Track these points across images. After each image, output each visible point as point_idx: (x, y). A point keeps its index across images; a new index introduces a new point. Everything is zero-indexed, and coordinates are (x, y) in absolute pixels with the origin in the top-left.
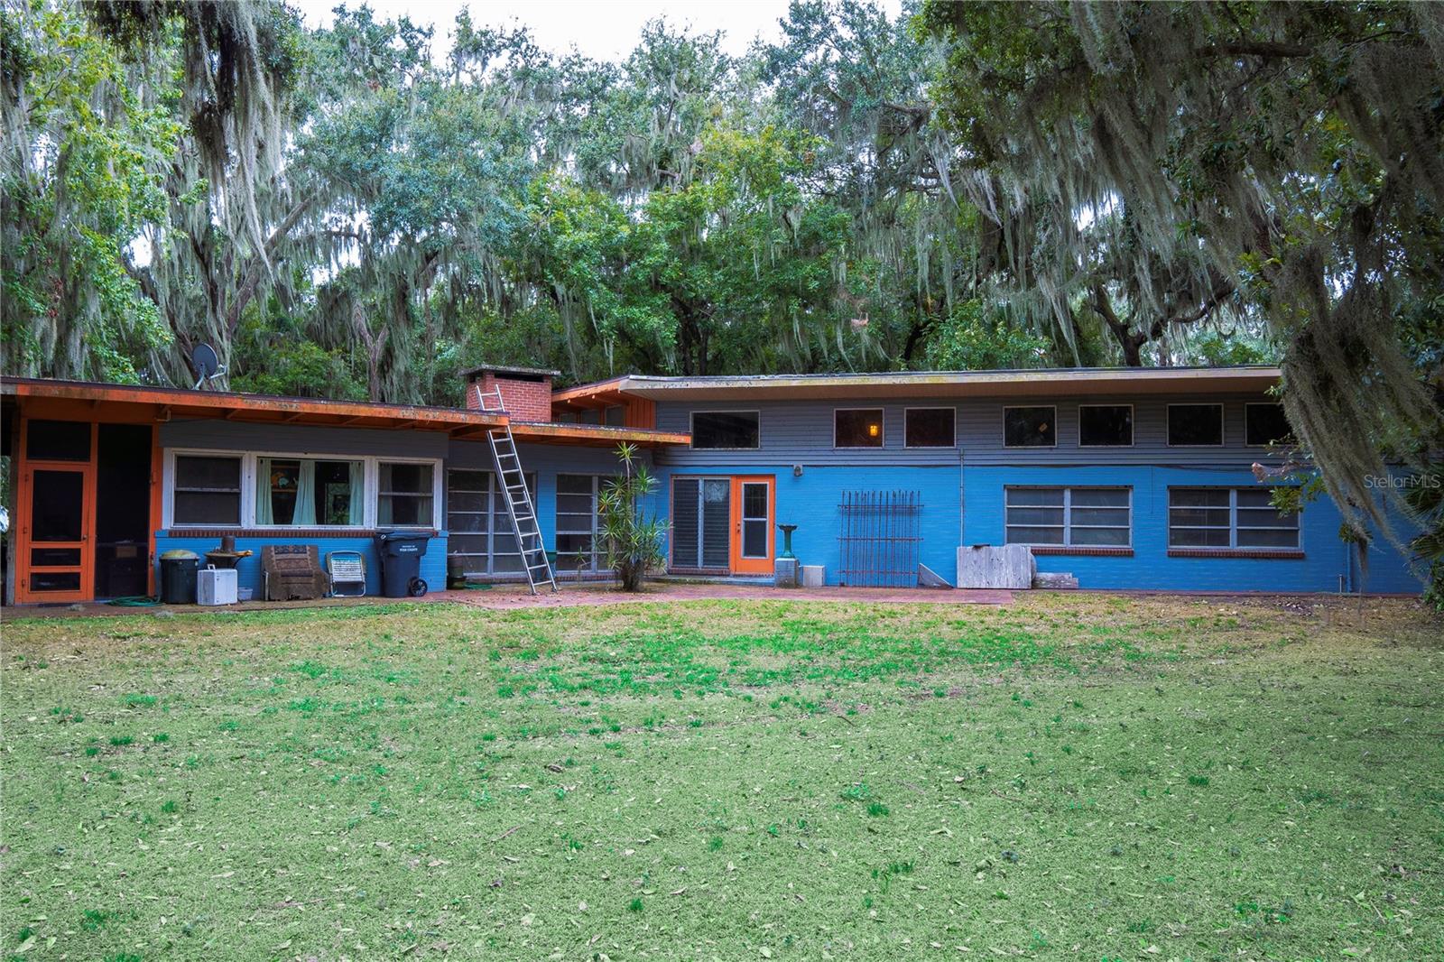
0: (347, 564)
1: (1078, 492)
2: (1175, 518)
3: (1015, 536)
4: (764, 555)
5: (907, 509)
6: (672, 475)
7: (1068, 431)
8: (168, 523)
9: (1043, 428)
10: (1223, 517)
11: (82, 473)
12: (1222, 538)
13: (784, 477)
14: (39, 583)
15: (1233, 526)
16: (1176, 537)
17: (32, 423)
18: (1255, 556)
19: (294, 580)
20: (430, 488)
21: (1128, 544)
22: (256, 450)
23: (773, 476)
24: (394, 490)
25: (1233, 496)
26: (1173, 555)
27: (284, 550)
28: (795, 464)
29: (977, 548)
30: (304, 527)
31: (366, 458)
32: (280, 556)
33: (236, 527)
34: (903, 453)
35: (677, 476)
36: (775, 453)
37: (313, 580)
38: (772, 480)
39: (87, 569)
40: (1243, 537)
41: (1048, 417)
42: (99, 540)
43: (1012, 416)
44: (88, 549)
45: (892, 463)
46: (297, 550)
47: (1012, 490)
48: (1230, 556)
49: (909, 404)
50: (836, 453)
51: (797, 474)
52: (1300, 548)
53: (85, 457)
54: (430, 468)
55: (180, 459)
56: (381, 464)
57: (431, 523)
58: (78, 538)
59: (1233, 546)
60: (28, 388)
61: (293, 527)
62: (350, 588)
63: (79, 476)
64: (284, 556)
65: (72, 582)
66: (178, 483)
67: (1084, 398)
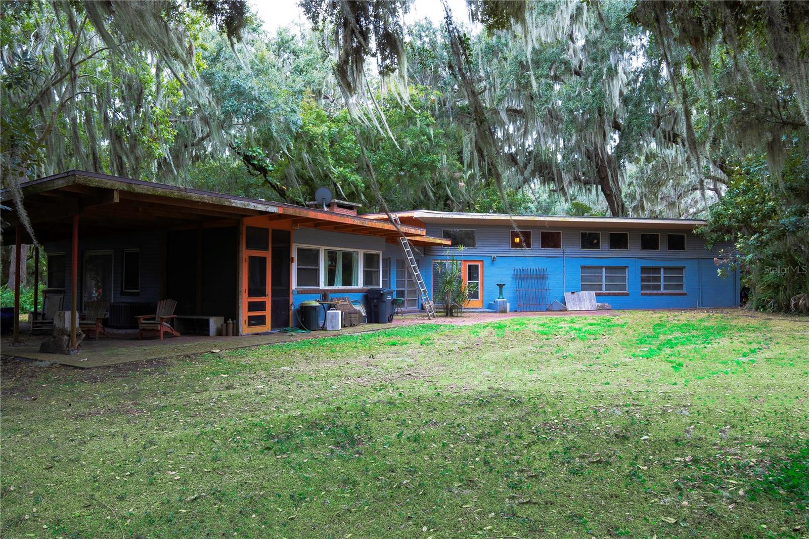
1: (608, 268)
2: (643, 280)
3: (584, 288)
4: (478, 298)
5: (541, 277)
6: (433, 260)
7: (605, 243)
8: (295, 287)
9: (595, 241)
10: (658, 279)
11: (265, 258)
12: (658, 287)
13: (487, 262)
14: (250, 321)
15: (662, 283)
16: (644, 287)
18: (670, 294)
19: (352, 315)
20: (378, 268)
21: (626, 290)
22: (324, 246)
23: (482, 261)
25: (662, 270)
26: (643, 295)
28: (493, 255)
29: (573, 293)
30: (338, 287)
31: (358, 250)
33: (318, 288)
34: (540, 251)
35: (435, 260)
36: (482, 250)
38: (481, 263)
39: (268, 313)
40: (666, 287)
41: (596, 236)
42: (273, 296)
43: (583, 235)
44: (268, 301)
45: (536, 255)
46: (343, 299)
47: (583, 268)
48: (662, 294)
49: (543, 229)
50: (511, 251)
51: (493, 260)
52: (684, 291)
53: (267, 248)
54: (378, 256)
55: (299, 249)
56: (364, 254)
57: (379, 286)
58: (265, 295)
59: (662, 291)
65: (262, 321)
67: (611, 229)
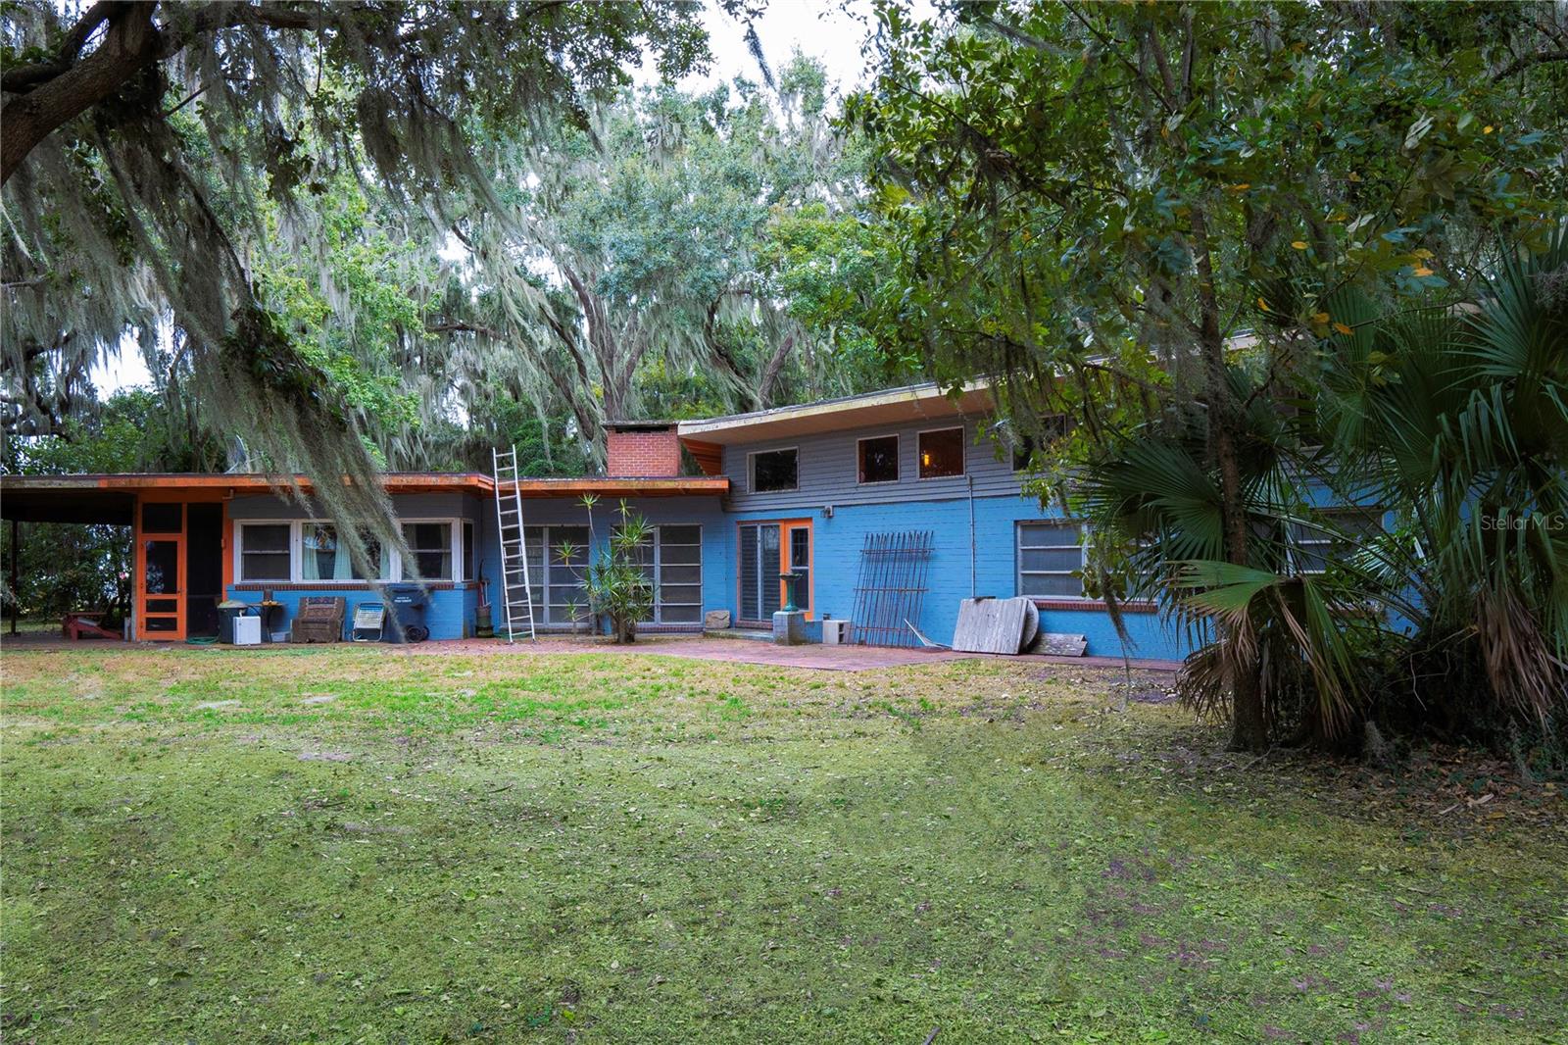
0: (370, 613)
3: (1029, 586)
4: (808, 607)
5: (921, 554)
6: (738, 523)
8: (238, 579)
11: (176, 543)
13: (820, 519)
14: (150, 625)
17: (144, 505)
19: (311, 626)
20: (449, 546)
22: (304, 518)
23: (813, 520)
24: (419, 548)
27: (316, 601)
28: (826, 505)
29: (977, 601)
30: (341, 582)
32: (312, 606)
33: (286, 582)
34: (918, 485)
35: (743, 522)
36: (811, 494)
37: (328, 627)
38: (810, 524)
39: (181, 615)
42: (189, 592)
44: (182, 599)
45: (907, 499)
46: (328, 600)
47: (1025, 526)
49: (923, 427)
50: (860, 490)
51: (828, 516)
53: (178, 530)
54: (448, 526)
55: (247, 529)
56: (406, 525)
57: (450, 576)
58: (175, 592)
60: (106, 482)
61: (331, 582)
62: (364, 634)
63: (174, 544)
64: (315, 606)
65: (170, 625)
66: (245, 546)
